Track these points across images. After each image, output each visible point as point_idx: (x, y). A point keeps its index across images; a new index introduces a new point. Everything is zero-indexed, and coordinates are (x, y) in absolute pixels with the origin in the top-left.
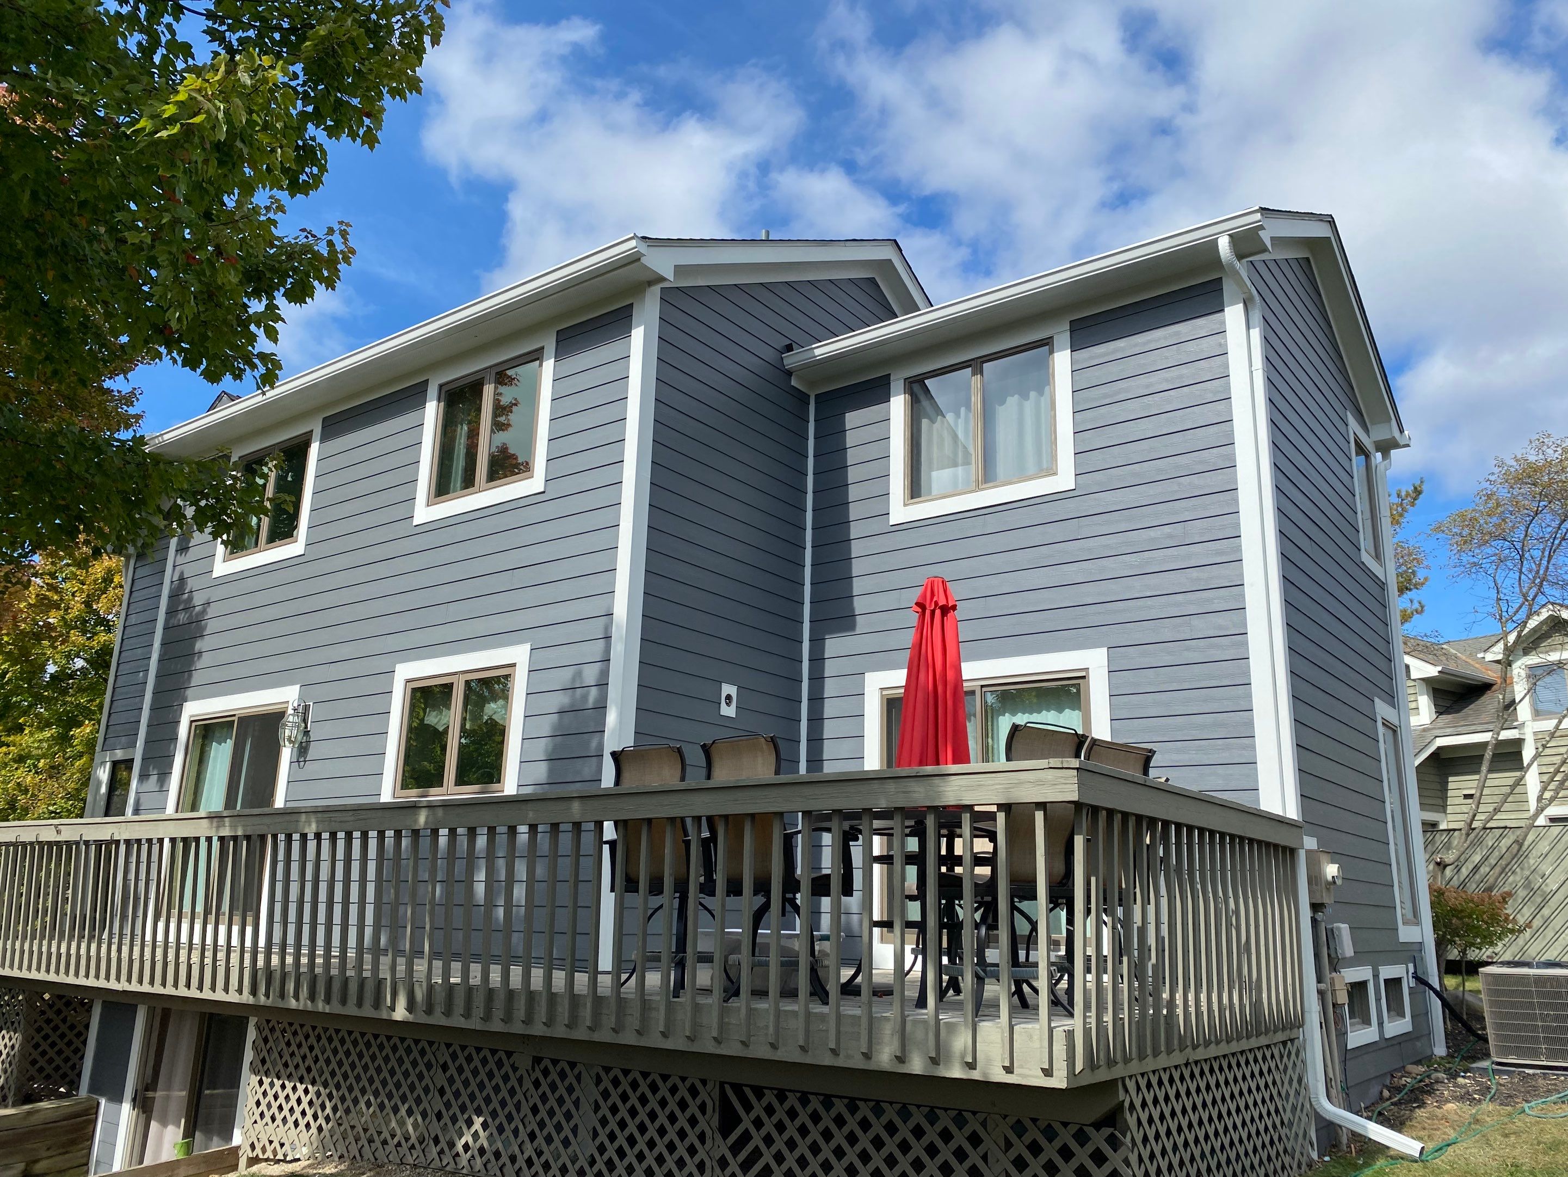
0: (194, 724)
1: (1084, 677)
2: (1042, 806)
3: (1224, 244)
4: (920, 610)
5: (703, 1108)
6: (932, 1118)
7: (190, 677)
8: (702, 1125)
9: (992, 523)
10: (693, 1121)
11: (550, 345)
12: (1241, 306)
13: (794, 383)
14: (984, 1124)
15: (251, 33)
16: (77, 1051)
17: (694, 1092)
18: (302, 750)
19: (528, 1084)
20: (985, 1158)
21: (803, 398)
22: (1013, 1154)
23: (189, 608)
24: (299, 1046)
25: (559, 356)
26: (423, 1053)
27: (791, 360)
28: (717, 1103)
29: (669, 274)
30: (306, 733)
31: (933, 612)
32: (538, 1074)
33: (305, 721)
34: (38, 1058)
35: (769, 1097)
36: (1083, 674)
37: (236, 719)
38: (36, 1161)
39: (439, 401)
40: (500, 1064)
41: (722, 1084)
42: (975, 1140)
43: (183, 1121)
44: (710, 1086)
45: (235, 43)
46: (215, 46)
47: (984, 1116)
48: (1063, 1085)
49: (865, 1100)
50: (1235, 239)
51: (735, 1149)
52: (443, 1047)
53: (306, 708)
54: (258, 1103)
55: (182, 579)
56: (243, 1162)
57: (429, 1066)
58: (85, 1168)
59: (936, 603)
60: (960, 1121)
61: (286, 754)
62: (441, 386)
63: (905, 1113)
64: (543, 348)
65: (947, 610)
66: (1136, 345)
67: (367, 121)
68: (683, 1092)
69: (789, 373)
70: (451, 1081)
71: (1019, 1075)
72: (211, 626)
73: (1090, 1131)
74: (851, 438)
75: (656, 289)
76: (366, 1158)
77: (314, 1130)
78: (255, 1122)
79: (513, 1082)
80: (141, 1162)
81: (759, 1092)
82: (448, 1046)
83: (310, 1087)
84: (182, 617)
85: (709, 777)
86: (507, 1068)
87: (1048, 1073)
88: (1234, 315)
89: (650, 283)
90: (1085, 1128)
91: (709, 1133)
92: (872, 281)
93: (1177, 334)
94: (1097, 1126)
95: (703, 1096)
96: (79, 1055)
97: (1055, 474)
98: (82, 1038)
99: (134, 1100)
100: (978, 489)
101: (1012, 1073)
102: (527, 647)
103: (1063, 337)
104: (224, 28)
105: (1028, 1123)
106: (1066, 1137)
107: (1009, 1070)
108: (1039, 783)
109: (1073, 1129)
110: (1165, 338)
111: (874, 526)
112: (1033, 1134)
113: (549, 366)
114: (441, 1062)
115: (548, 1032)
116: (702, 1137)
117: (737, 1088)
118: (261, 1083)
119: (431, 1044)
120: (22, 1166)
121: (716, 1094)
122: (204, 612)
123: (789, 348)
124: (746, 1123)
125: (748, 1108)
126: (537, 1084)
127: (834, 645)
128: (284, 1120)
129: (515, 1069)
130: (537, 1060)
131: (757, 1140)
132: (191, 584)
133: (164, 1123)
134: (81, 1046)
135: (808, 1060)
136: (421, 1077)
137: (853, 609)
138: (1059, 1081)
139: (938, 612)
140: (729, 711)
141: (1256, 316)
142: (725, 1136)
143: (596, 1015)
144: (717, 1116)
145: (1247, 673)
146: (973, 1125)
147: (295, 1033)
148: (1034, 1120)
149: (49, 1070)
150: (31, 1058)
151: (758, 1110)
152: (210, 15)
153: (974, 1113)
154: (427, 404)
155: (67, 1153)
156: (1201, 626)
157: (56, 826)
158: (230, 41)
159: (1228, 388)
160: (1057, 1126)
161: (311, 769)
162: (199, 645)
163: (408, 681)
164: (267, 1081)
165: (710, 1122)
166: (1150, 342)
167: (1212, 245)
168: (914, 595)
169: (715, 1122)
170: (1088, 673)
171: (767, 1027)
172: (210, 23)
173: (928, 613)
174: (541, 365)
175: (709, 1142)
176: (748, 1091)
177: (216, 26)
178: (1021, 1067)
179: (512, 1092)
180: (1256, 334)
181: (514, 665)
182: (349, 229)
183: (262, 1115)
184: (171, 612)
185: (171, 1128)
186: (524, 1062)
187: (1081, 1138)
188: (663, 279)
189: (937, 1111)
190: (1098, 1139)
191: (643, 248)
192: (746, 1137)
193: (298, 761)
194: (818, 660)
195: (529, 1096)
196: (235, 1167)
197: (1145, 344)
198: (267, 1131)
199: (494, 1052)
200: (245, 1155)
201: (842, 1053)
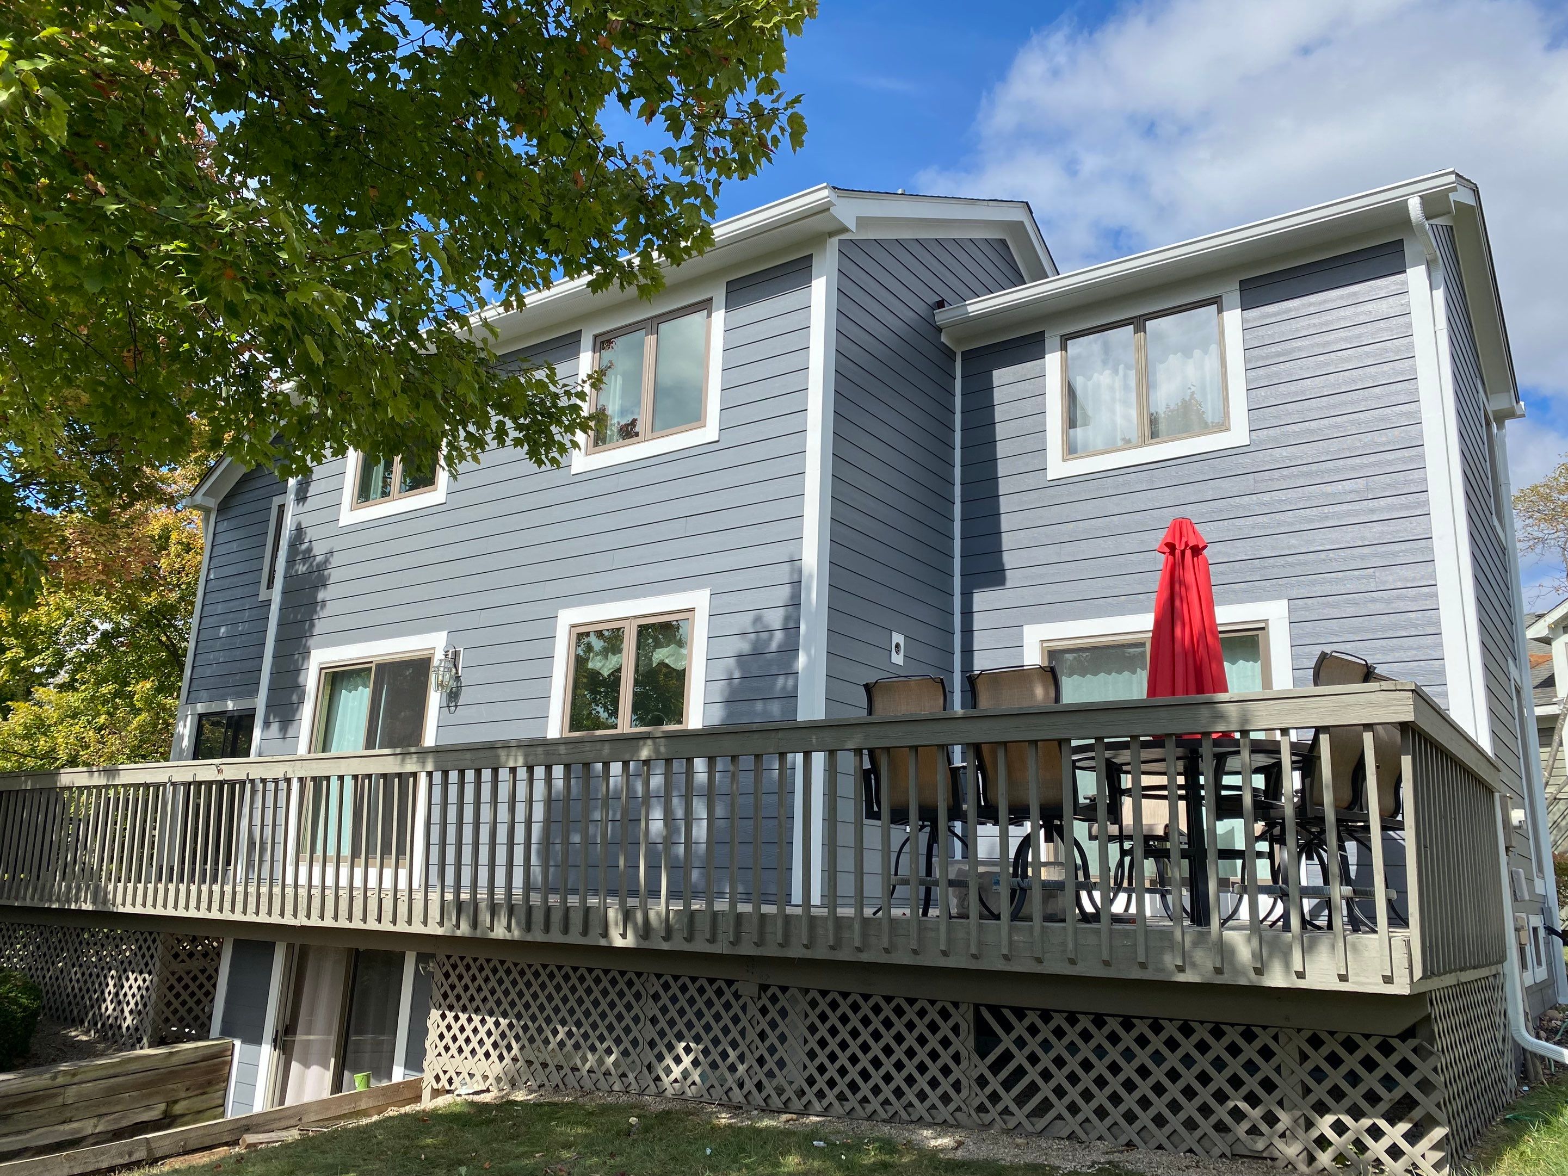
0: (324, 672)
1: (1263, 629)
2: (1368, 727)
3: (1415, 207)
5: (956, 1029)
6: (1218, 1033)
7: (312, 626)
8: (956, 1045)
10: (946, 1043)
11: (720, 296)
12: (1422, 269)
13: (944, 339)
14: (1275, 1038)
16: (207, 994)
17: (945, 1015)
18: (453, 696)
19: (753, 1010)
20: (1278, 1070)
21: (949, 355)
22: (1309, 1065)
23: (308, 555)
24: (487, 980)
25: (729, 306)
26: (630, 984)
27: (941, 317)
28: (972, 1026)
29: (852, 225)
30: (458, 678)
31: (1183, 552)
32: (765, 1001)
33: (456, 667)
34: (173, 1000)
35: (1032, 1017)
36: (1262, 625)
37: (373, 665)
38: (176, 1102)
39: (594, 352)
40: (719, 993)
41: (977, 1007)
42: (1266, 1053)
43: (333, 1060)
44: (963, 1008)
47: (1275, 1030)
48: (1406, 991)
49: (1141, 1018)
50: (1426, 201)
51: (995, 1068)
52: (653, 978)
53: (456, 654)
54: (441, 1037)
55: (299, 530)
56: (426, 1094)
57: (638, 996)
58: (221, 1109)
59: (1187, 544)
60: (1249, 1036)
61: (434, 699)
62: (595, 337)
63: (1187, 1030)
64: (711, 299)
65: (1197, 551)
66: (1311, 304)
68: (933, 1014)
69: (939, 330)
70: (664, 1010)
71: (1354, 983)
72: (334, 575)
73: (1395, 1042)
74: (999, 395)
75: (835, 241)
76: (570, 1086)
77: (507, 1060)
78: (439, 1055)
79: (736, 1009)
80: (282, 1102)
81: (1020, 1013)
82: (659, 976)
83: (501, 1020)
84: (301, 568)
86: (728, 995)
87: (1388, 980)
88: (1416, 276)
89: (831, 234)
90: (1389, 1040)
91: (964, 1053)
92: (1003, 242)
93: (1355, 294)
94: (1405, 1036)
95: (956, 1017)
96: (210, 997)
97: (1228, 429)
98: (212, 982)
99: (275, 1041)
100: (1144, 444)
101: (1347, 980)
102: (706, 593)
103: (1232, 295)
105: (1324, 1036)
106: (1369, 1048)
107: (1343, 978)
108: (1371, 704)
109: (1376, 1041)
110: (1342, 297)
111: (1030, 481)
112: (1332, 1045)
113: (719, 317)
114: (652, 992)
115: (808, 954)
116: (956, 1058)
117: (995, 1010)
118: (443, 1017)
119: (639, 975)
120: (162, 1107)
121: (970, 1016)
122: (327, 561)
123: (941, 304)
124: (1007, 1042)
125: (1008, 1028)
126: (764, 1011)
128: (473, 1052)
129: (737, 996)
130: (764, 988)
131: (1020, 1058)
132: (310, 534)
133: (306, 1064)
134: (211, 989)
136: (629, 1007)
137: (1003, 565)
138: (1401, 987)
139: (1188, 553)
140: (898, 659)
141: (1439, 276)
142: (983, 1056)
143: (864, 935)
144: (972, 1037)
145: (1438, 623)
146: (1264, 1038)
147: (481, 969)
148: (1332, 1033)
149: (182, 1011)
150: (166, 1000)
151: (1020, 1029)
153: (1265, 1028)
154: (581, 355)
155: (205, 1093)
156: (1391, 578)
157: (217, 766)
159: (1411, 346)
160: (1359, 1039)
161: (462, 714)
162: (321, 595)
163: (573, 626)
164: (450, 1015)
165: (965, 1043)
166: (1325, 301)
167: (1402, 207)
169: (971, 1042)
170: (1267, 625)
173: (1178, 552)
174: (709, 316)
175: (964, 1064)
176: (1007, 1013)
178: (1357, 975)
179: (736, 1020)
180: (1439, 294)
181: (692, 610)
183: (447, 1049)
184: (290, 562)
185: (315, 1069)
186: (748, 989)
187: (1386, 1049)
188: (845, 230)
189: (1223, 1027)
190: (1404, 1050)
191: (833, 197)
192: (1007, 1057)
193: (448, 707)
194: (968, 613)
195: (755, 1023)
196: (418, 1098)
197: (1320, 304)
198: (451, 1063)
199: (711, 981)
200: (429, 1088)
201: (1151, 967)
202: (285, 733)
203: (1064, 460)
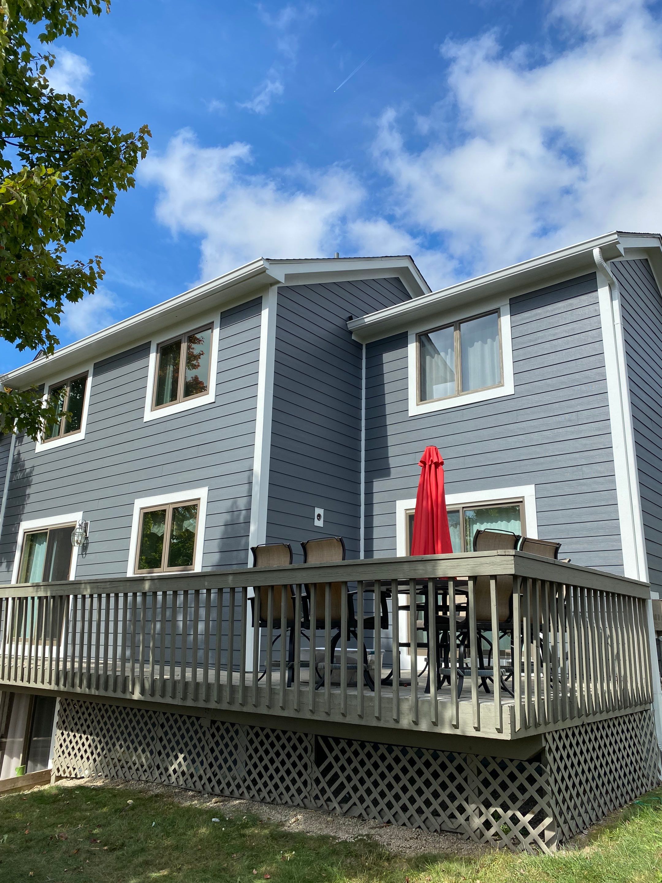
0: (26, 534)
1: (521, 502)
2: (494, 577)
3: (596, 253)
4: (423, 465)
5: (306, 750)
6: (435, 756)
7: (24, 508)
8: (305, 760)
9: (468, 414)
10: (300, 757)
11: (217, 322)
12: (607, 288)
13: (353, 338)
14: (465, 760)
15: (43, 155)
17: (300, 741)
18: (84, 548)
19: (208, 735)
20: (466, 779)
21: (359, 346)
22: (482, 777)
23: (23, 470)
24: (83, 713)
25: (222, 326)
26: (150, 718)
27: (351, 325)
28: (314, 747)
29: (282, 279)
30: (86, 538)
31: (430, 466)
32: (214, 730)
33: (85, 531)
35: (343, 744)
36: (521, 500)
37: (48, 531)
39: (157, 353)
40: (193, 724)
41: (316, 736)
42: (460, 769)
43: (21, 755)
44: (310, 737)
45: (35, 160)
46: (24, 162)
47: (465, 755)
48: (509, 738)
49: (397, 746)
50: (603, 250)
51: (324, 773)
52: (162, 715)
53: (86, 524)
54: (61, 746)
55: (19, 454)
56: (53, 778)
57: (154, 725)
59: (432, 461)
60: (451, 759)
61: (76, 550)
62: (158, 345)
63: (420, 754)
64: (213, 322)
65: (438, 465)
66: (547, 312)
67: (106, 201)
68: (294, 741)
69: (351, 333)
70: (166, 734)
71: (483, 732)
72: (35, 479)
73: (526, 764)
74: (386, 368)
75: (275, 288)
76: (119, 777)
77: (91, 761)
78: (60, 756)
79: (200, 734)
81: (337, 741)
82: (164, 714)
83: (89, 736)
84: (19, 475)
85: (305, 562)
86: (197, 726)
87: (500, 731)
88: (603, 293)
89: (272, 285)
90: (523, 763)
91: (309, 764)
92: (397, 279)
93: (571, 304)
94: (530, 761)
95: (306, 743)
97: (503, 386)
100: (459, 395)
101: (479, 730)
102: (206, 489)
103: (506, 309)
104: (29, 152)
105: (490, 760)
106: (512, 768)
107: (477, 729)
108: (493, 564)
109: (516, 763)
110: (564, 307)
111: (400, 417)
112: (493, 766)
113: (216, 332)
114: (161, 723)
115: (218, 707)
116: (305, 767)
117: (325, 739)
118: (63, 734)
119: (155, 712)
121: (313, 742)
122: (31, 472)
123: (351, 318)
124: (330, 759)
125: (331, 750)
126: (213, 736)
127: (378, 485)
128: (75, 755)
129: (201, 727)
130: (213, 722)
131: (336, 768)
132: (23, 457)
133: (11, 756)
135: (363, 723)
136: (149, 731)
137: (388, 464)
138: (506, 736)
139: (433, 466)
140: (319, 523)
141: (616, 293)
142: (318, 766)
143: (245, 696)
144: (314, 754)
145: (616, 498)
146: (459, 760)
147: (81, 707)
148: (493, 758)
151: (337, 751)
152: (21, 146)
153: (459, 753)
154: (151, 355)
156: (588, 471)
158: (32, 159)
159: (601, 335)
160: (507, 762)
161: (90, 558)
162: (28, 491)
163: (142, 509)
164: (66, 733)
165: (309, 758)
166: (555, 309)
167: (590, 254)
168: (420, 457)
169: (313, 758)
170: (524, 499)
171: (340, 704)
172: (21, 150)
173: (427, 466)
174: (212, 332)
175: (309, 770)
176: (331, 740)
177: (24, 151)
178: (484, 727)
179: (200, 740)
180: (616, 304)
181: (199, 499)
182: (101, 260)
183: (63, 752)
184: (13, 472)
185: (15, 759)
186: (206, 723)
187: (521, 769)
188: (278, 282)
189: (438, 752)
190: (531, 769)
191: (267, 265)
192: (330, 767)
193: (82, 554)
194: (369, 494)
195: (209, 742)
196: (49, 782)
197: (552, 311)
198: (66, 761)
199: (189, 717)
200: (54, 775)
201: (383, 719)
202: (9, 569)
203: (417, 405)
